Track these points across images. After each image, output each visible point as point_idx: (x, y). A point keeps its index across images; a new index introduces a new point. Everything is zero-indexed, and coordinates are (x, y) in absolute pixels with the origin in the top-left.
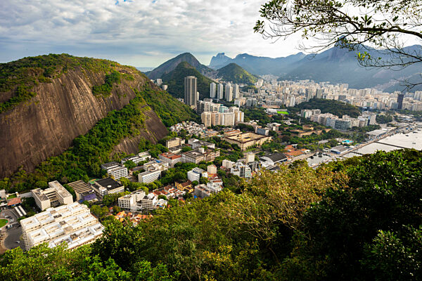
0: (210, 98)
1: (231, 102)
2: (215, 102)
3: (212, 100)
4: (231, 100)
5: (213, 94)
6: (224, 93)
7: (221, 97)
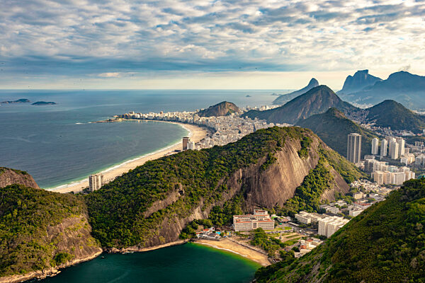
0: (371, 155)
1: (397, 160)
2: (377, 159)
3: (374, 157)
4: (396, 157)
5: (375, 151)
6: (388, 150)
7: (385, 154)
